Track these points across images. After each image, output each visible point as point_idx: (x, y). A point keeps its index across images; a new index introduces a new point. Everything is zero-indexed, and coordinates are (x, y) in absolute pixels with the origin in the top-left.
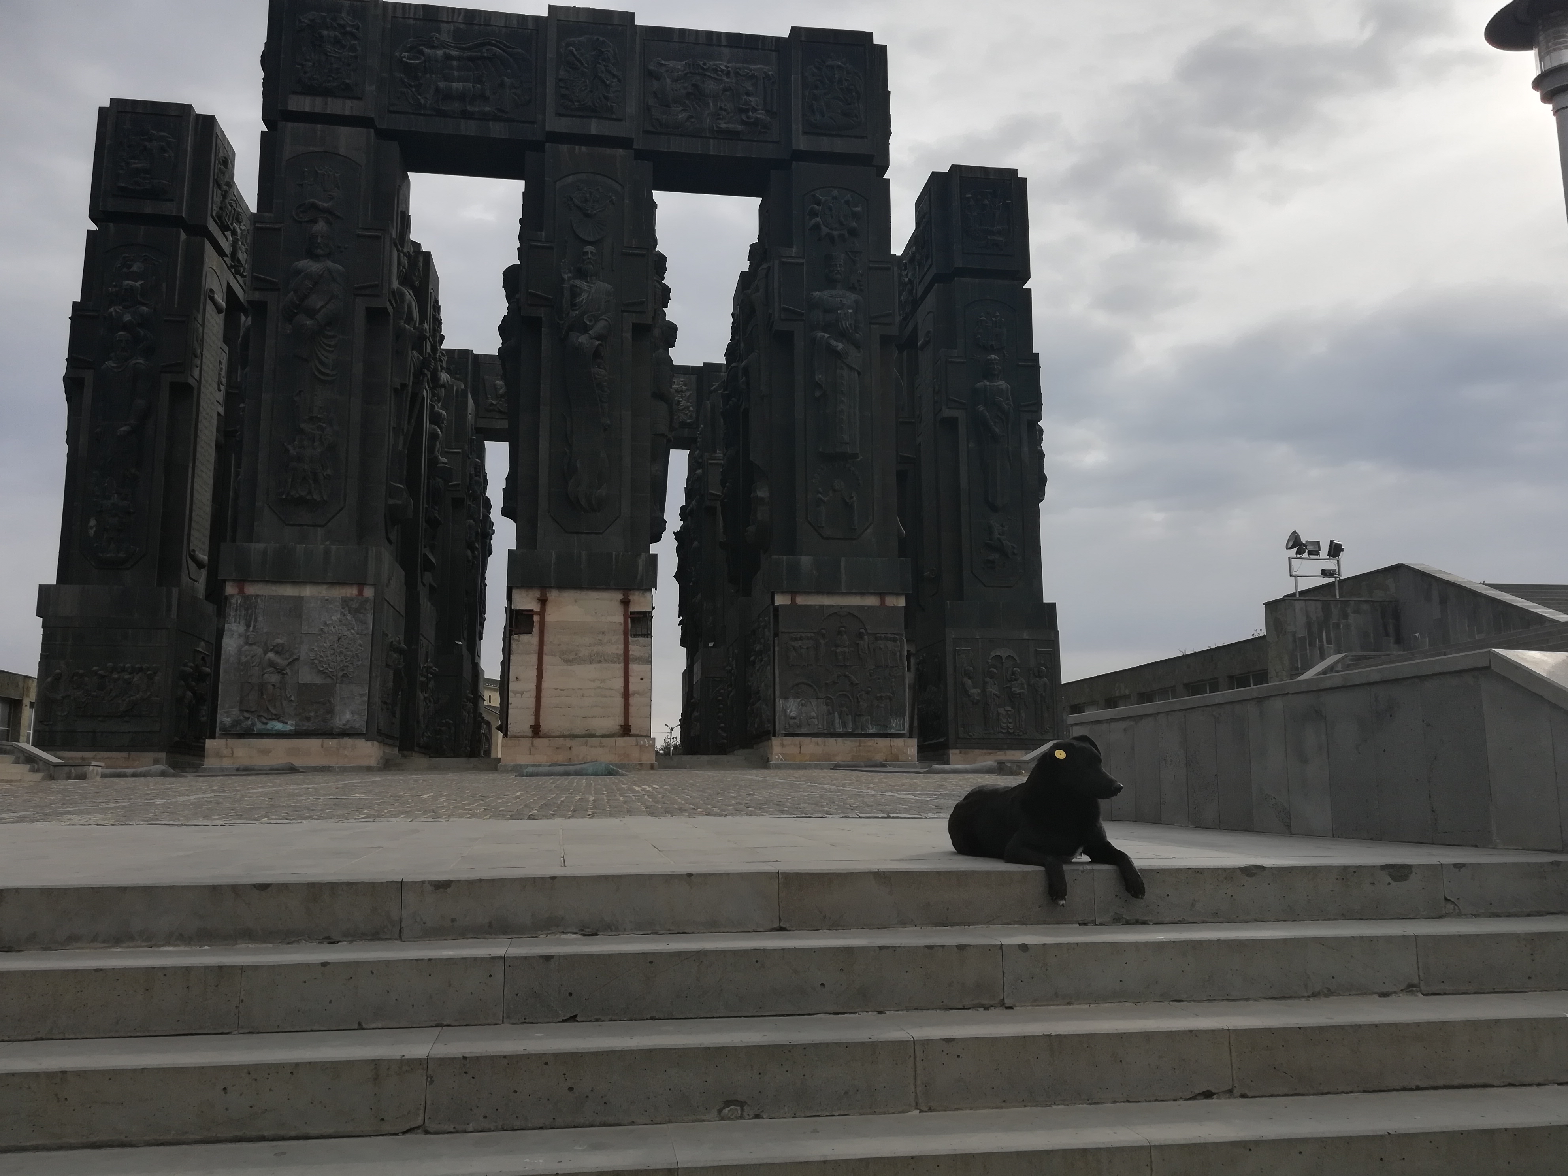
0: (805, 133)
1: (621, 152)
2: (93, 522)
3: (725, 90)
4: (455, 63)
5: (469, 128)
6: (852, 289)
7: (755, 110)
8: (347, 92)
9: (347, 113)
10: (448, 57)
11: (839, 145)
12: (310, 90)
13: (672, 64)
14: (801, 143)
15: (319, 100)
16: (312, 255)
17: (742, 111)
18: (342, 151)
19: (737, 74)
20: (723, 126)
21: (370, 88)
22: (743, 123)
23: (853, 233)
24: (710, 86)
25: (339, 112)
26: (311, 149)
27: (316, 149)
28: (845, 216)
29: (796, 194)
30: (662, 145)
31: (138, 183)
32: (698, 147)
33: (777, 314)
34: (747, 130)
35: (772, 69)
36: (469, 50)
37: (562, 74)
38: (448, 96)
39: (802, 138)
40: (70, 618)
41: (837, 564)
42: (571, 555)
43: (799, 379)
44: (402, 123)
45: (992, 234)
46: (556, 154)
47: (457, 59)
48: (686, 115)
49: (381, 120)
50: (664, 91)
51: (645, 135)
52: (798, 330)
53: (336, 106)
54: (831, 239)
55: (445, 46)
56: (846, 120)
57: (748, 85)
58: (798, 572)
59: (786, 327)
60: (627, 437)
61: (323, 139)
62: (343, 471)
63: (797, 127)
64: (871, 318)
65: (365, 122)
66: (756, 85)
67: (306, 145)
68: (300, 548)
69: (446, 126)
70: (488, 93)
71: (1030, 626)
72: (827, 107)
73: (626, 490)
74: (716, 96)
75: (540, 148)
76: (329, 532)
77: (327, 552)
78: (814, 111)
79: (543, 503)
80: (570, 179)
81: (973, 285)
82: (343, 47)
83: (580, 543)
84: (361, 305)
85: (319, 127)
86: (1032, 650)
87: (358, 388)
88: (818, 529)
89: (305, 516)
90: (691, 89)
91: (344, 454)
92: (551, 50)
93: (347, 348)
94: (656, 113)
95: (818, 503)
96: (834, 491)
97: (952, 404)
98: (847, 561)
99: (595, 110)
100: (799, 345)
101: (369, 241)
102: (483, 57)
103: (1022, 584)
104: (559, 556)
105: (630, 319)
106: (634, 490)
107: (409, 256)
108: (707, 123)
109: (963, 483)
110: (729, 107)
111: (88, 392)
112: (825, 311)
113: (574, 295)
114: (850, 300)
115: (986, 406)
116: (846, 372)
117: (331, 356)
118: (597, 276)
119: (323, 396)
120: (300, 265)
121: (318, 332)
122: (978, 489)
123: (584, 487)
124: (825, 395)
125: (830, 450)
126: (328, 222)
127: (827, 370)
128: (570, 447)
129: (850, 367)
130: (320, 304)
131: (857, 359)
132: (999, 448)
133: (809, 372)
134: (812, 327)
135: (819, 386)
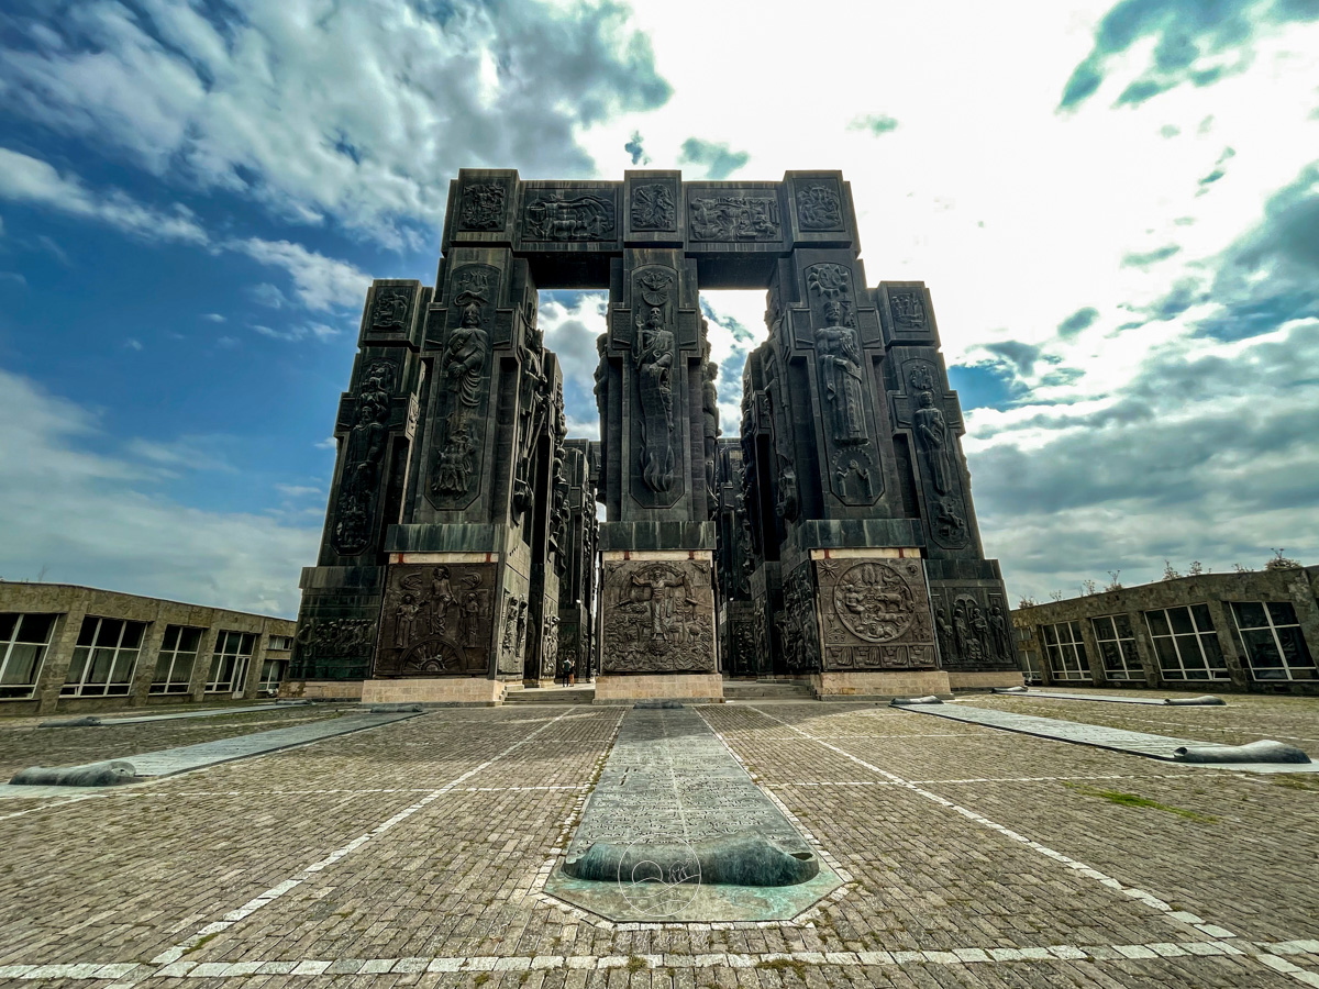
0: (801, 231)
1: (674, 251)
2: (340, 525)
3: (743, 213)
4: (565, 211)
5: (574, 247)
6: (848, 325)
7: (765, 222)
8: (494, 227)
9: (494, 240)
10: (561, 207)
11: (827, 237)
12: (470, 228)
13: (706, 201)
14: (800, 237)
15: (476, 234)
16: (465, 326)
17: (755, 223)
18: (489, 263)
19: (751, 203)
20: (743, 233)
21: (510, 225)
22: (757, 230)
23: (843, 289)
24: (732, 211)
25: (489, 240)
26: (469, 262)
27: (472, 263)
28: (837, 279)
29: (799, 270)
30: (703, 248)
31: (384, 324)
32: (727, 248)
33: (792, 346)
34: (760, 235)
35: (774, 199)
36: (574, 202)
37: (634, 206)
38: (560, 229)
39: (799, 234)
40: (319, 589)
41: (860, 525)
42: (647, 525)
43: (814, 388)
44: (529, 247)
45: (914, 318)
46: (631, 256)
47: (566, 208)
48: (717, 229)
49: (517, 246)
50: (702, 216)
51: (691, 242)
52: (810, 356)
53: (486, 237)
54: (828, 294)
55: (558, 201)
56: (830, 221)
57: (759, 209)
58: (829, 533)
59: (800, 354)
60: (687, 436)
61: (478, 256)
62: (480, 469)
63: (795, 228)
64: (864, 344)
65: (506, 245)
66: (763, 208)
67: (466, 260)
68: (445, 526)
69: (558, 247)
70: (586, 225)
71: (982, 577)
72: (816, 214)
73: (688, 475)
74: (737, 217)
75: (620, 255)
76: (467, 514)
77: (465, 529)
78: (806, 218)
79: (625, 487)
80: (641, 269)
81: (905, 350)
82: (493, 202)
83: (653, 515)
84: (497, 356)
85: (475, 249)
86: (986, 595)
87: (493, 412)
88: (840, 498)
89: (451, 503)
90: (720, 213)
91: (481, 458)
92: (627, 197)
93: (486, 384)
94: (697, 229)
95: (839, 478)
96: (851, 468)
97: (901, 425)
98: (868, 523)
99: (657, 227)
100: (811, 365)
101: (504, 315)
102: (582, 206)
103: (969, 546)
104: (637, 525)
105: (686, 355)
106: (694, 475)
107: (534, 330)
108: (732, 233)
109: (917, 477)
110: (747, 222)
111: (345, 445)
112: (830, 340)
113: (645, 339)
114: (848, 331)
115: (926, 424)
116: (851, 380)
117: (475, 390)
118: (661, 327)
119: (467, 416)
120: (456, 330)
121: (465, 373)
122: (928, 481)
123: (656, 473)
124: (836, 398)
125: (844, 437)
126: (477, 305)
127: (836, 379)
128: (645, 444)
129: (854, 377)
130: (467, 354)
131: (858, 372)
132: (940, 451)
133: (822, 382)
134: (820, 353)
135: (831, 391)
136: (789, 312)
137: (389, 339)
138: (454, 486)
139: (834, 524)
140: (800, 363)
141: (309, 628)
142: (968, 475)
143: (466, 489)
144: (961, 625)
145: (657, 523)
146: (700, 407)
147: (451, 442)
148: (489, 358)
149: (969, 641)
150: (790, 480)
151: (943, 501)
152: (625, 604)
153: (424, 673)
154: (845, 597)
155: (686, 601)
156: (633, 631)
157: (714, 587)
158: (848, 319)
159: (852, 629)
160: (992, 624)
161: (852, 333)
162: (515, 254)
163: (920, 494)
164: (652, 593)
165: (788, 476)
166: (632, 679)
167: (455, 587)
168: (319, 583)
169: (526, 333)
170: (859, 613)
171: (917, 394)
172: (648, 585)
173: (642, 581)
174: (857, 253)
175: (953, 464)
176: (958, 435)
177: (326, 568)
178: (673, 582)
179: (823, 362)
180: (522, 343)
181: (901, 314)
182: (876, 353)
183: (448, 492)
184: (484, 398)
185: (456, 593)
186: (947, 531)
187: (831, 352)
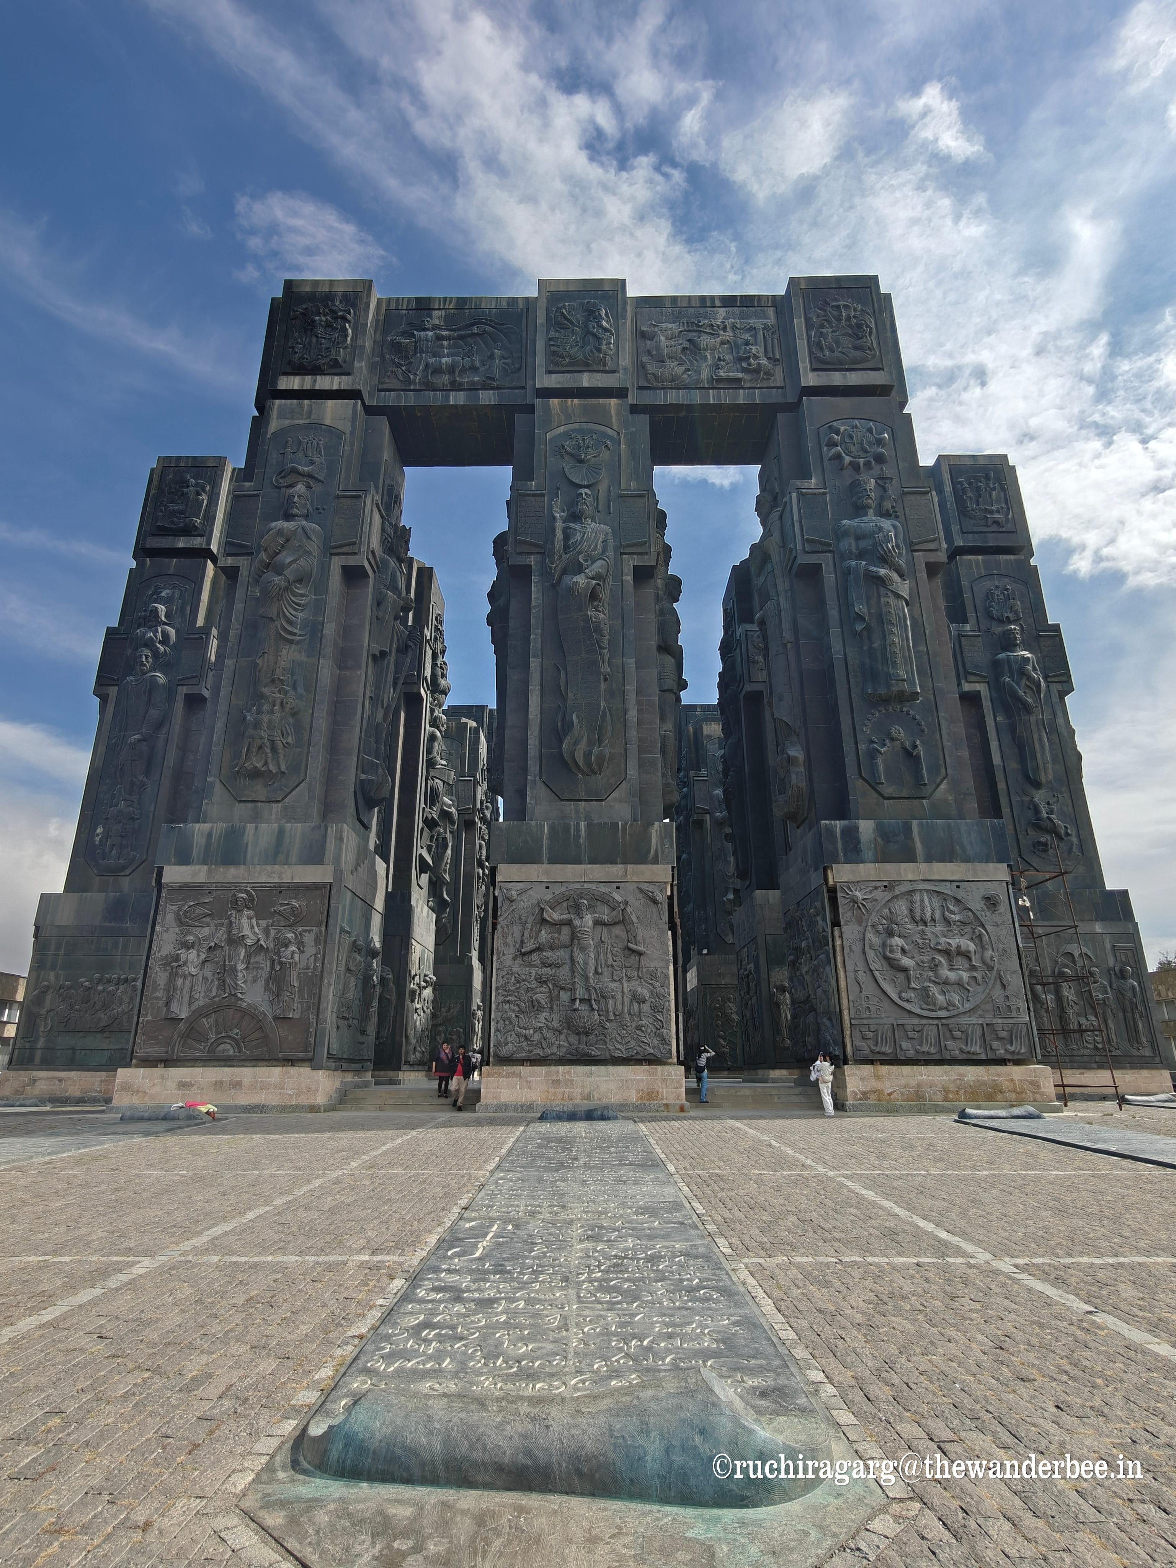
0: (814, 370)
1: (614, 401)
2: (100, 830)
3: (723, 343)
4: (445, 343)
5: (458, 398)
6: (887, 515)
7: (756, 357)
8: (336, 368)
9: (335, 387)
10: (439, 338)
11: (854, 379)
12: (300, 370)
13: (664, 325)
14: (810, 379)
15: (308, 379)
16: (288, 517)
17: (741, 359)
18: (328, 422)
19: (734, 327)
20: (723, 374)
22: (743, 370)
23: (880, 459)
24: (705, 340)
25: (327, 388)
26: (297, 422)
27: (301, 422)
28: (869, 443)
29: (810, 429)
30: (659, 398)
31: (173, 523)
32: (696, 398)
33: (799, 547)
34: (747, 377)
35: (771, 320)
36: (459, 329)
37: (552, 334)
38: (438, 371)
39: (811, 375)
40: (66, 927)
41: (908, 830)
42: (567, 828)
43: (833, 613)
44: (391, 399)
45: (992, 512)
46: (547, 409)
47: (449, 338)
48: (682, 369)
49: (371, 396)
50: (658, 347)
51: (641, 388)
52: (826, 561)
53: (324, 383)
54: (855, 467)
55: (436, 327)
56: (858, 354)
57: (747, 336)
58: (859, 842)
59: (812, 559)
60: (631, 688)
61: (310, 413)
62: (306, 739)
63: (804, 364)
64: (912, 544)
65: (353, 394)
66: (755, 336)
67: (292, 418)
68: (250, 827)
69: (434, 398)
70: (477, 364)
71: (1102, 918)
72: (837, 342)
73: (633, 748)
74: (713, 349)
75: (531, 409)
76: (285, 808)
77: (281, 832)
78: (821, 349)
79: (533, 767)
80: (562, 429)
81: (977, 562)
82: (335, 329)
83: (577, 812)
84: (337, 563)
85: (306, 402)
86: (1108, 946)
87: (329, 650)
88: (874, 785)
89: (259, 791)
90: (686, 344)
91: (308, 721)
92: (541, 319)
93: (319, 607)
94: (651, 368)
95: (873, 754)
96: (892, 739)
97: (973, 678)
98: (920, 826)
99: (587, 365)
100: (829, 577)
101: (349, 501)
102: (473, 334)
103: (1081, 869)
104: (552, 828)
105: (630, 562)
106: (641, 750)
107: (395, 527)
108: (705, 374)
109: (996, 759)
110: (728, 357)
111: (111, 707)
112: (858, 538)
113: (567, 536)
114: (886, 524)
115: (1011, 676)
116: (892, 600)
117: (300, 615)
118: (593, 519)
119: (289, 655)
120: (273, 524)
121: (286, 589)
122: (1013, 765)
123: (583, 746)
124: (868, 628)
125: (882, 691)
126: (309, 487)
127: (868, 598)
128: (564, 699)
129: (898, 596)
130: (288, 560)
131: (904, 588)
132: (1033, 719)
133: (845, 604)
134: (842, 558)
135: (860, 618)
136: (794, 495)
137: (181, 545)
138: (266, 764)
139: (866, 828)
140: (812, 573)
141: (48, 987)
142: (1079, 757)
143: (283, 768)
144: (1069, 992)
145: (583, 824)
146: (653, 643)
147: (262, 696)
148: (325, 568)
149: (1083, 1021)
150: (795, 758)
151: (1039, 797)
152: (530, 952)
153: (212, 1059)
154: (884, 945)
155: (630, 949)
156: (541, 997)
157: (672, 927)
158: (888, 505)
159: (894, 997)
160: (1120, 993)
161: (894, 527)
162: (369, 410)
163: (1001, 786)
164: (573, 937)
165: (792, 753)
166: (542, 1070)
167: (264, 923)
168: (65, 917)
169: (383, 530)
170: (905, 970)
171: (998, 629)
172: (569, 923)
173: (556, 916)
174: (903, 403)
175: (1055, 738)
176: (1062, 695)
177: (77, 895)
178: (605, 918)
179: (847, 572)
180: (375, 543)
181: (971, 506)
182: (933, 558)
183: (256, 774)
184: (315, 630)
185: (266, 932)
186: (1045, 844)
187: (861, 556)
